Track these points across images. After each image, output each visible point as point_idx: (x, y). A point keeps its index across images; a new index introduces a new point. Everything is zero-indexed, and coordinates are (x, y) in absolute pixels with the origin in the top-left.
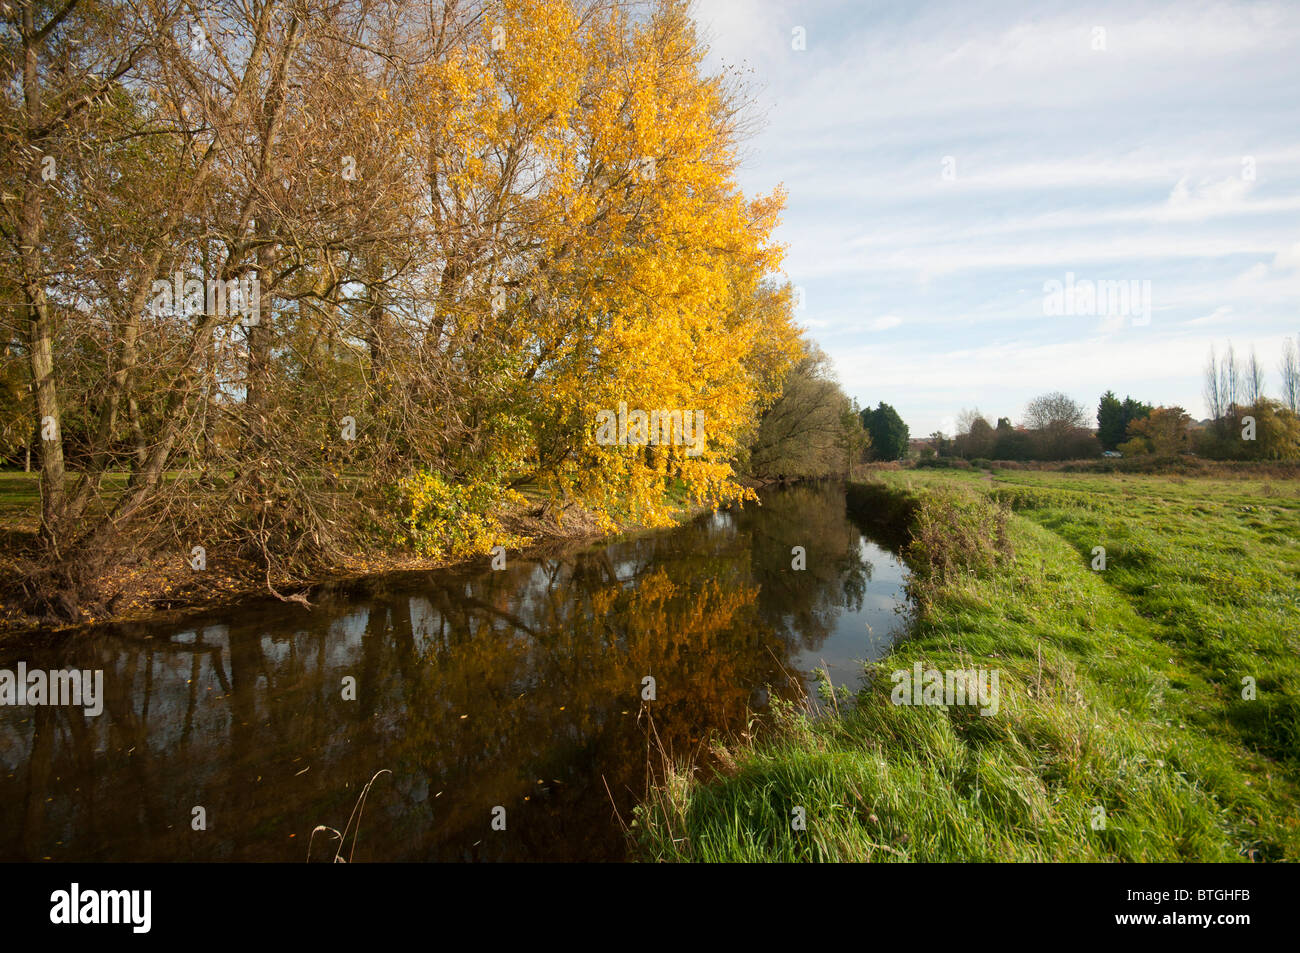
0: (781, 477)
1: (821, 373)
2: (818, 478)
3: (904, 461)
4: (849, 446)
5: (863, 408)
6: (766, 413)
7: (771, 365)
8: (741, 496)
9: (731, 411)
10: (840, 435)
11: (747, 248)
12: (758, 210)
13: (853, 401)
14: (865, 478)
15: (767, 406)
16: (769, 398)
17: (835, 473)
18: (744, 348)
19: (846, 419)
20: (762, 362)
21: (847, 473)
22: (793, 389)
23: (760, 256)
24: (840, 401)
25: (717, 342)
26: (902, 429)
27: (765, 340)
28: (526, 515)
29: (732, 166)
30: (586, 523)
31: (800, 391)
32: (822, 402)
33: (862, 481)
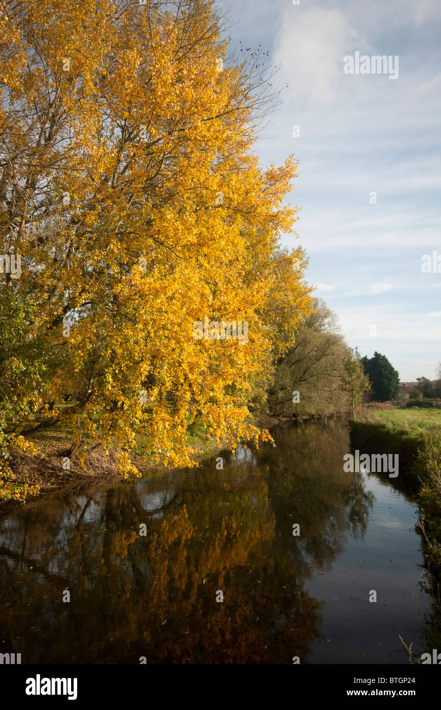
0: (294, 415)
1: (328, 328)
2: (325, 416)
3: (395, 402)
4: (352, 390)
5: (362, 356)
6: (280, 361)
7: (285, 318)
8: (257, 437)
9: (248, 358)
10: (343, 380)
11: (262, 210)
12: (272, 177)
13: (355, 351)
14: (366, 418)
15: (282, 354)
16: (283, 347)
17: (339, 412)
18: (260, 300)
19: (349, 367)
20: (277, 314)
21: (349, 413)
22: (304, 340)
23: (273, 218)
24: (344, 350)
25: (234, 293)
26: (393, 374)
27: (279, 296)
28: (54, 455)
29: (250, 141)
30: (114, 461)
31: (309, 342)
32: (328, 352)
33: (364, 421)
